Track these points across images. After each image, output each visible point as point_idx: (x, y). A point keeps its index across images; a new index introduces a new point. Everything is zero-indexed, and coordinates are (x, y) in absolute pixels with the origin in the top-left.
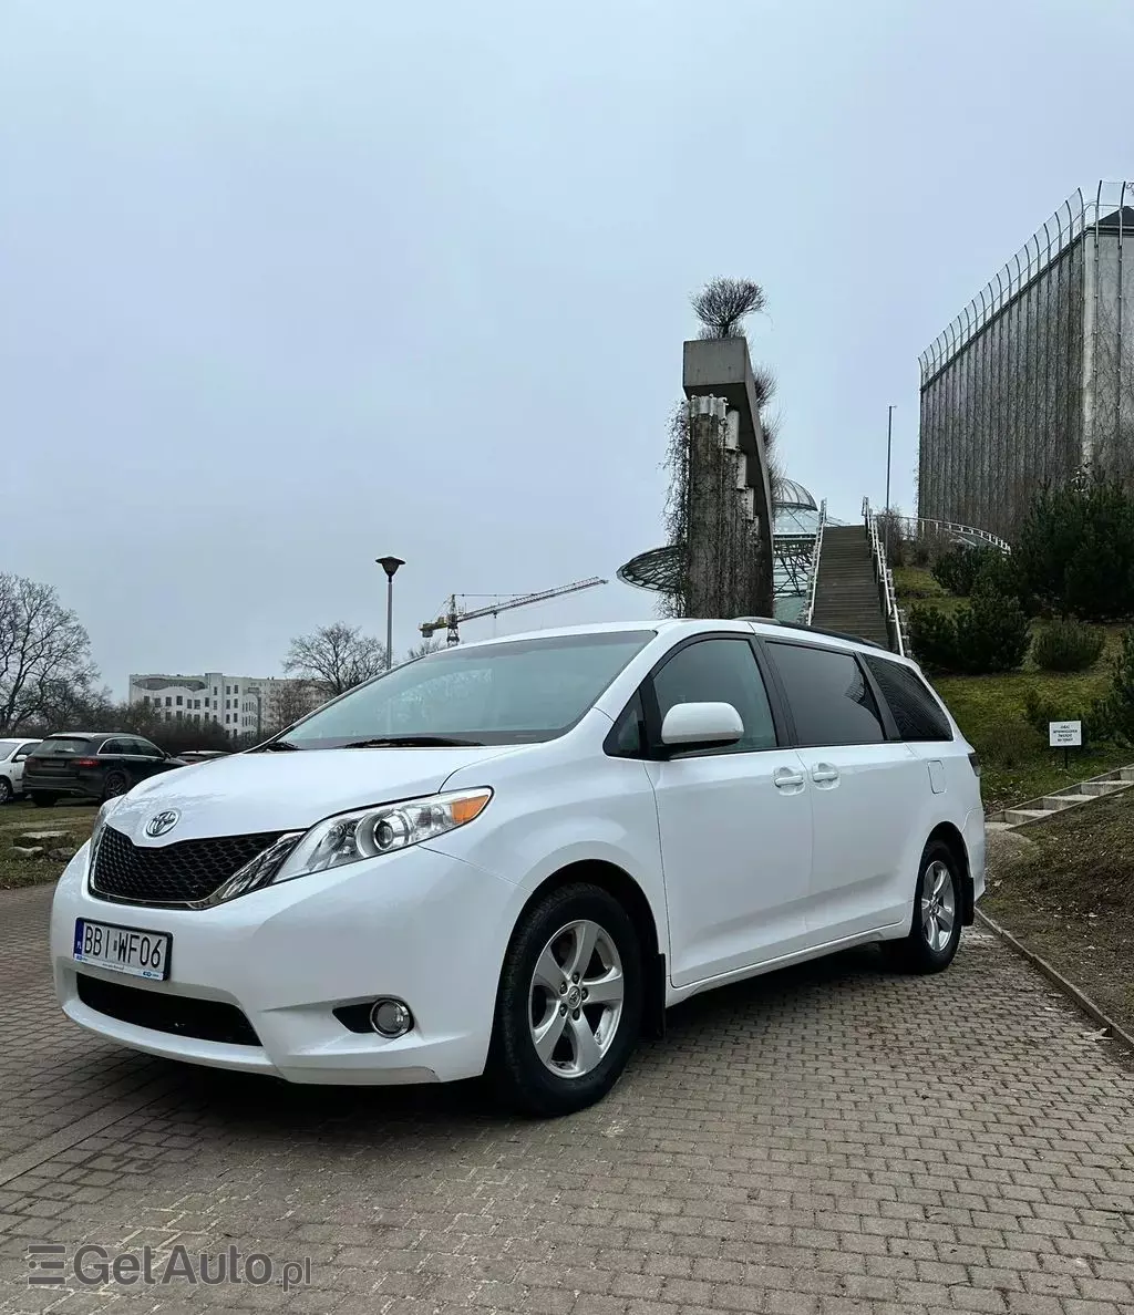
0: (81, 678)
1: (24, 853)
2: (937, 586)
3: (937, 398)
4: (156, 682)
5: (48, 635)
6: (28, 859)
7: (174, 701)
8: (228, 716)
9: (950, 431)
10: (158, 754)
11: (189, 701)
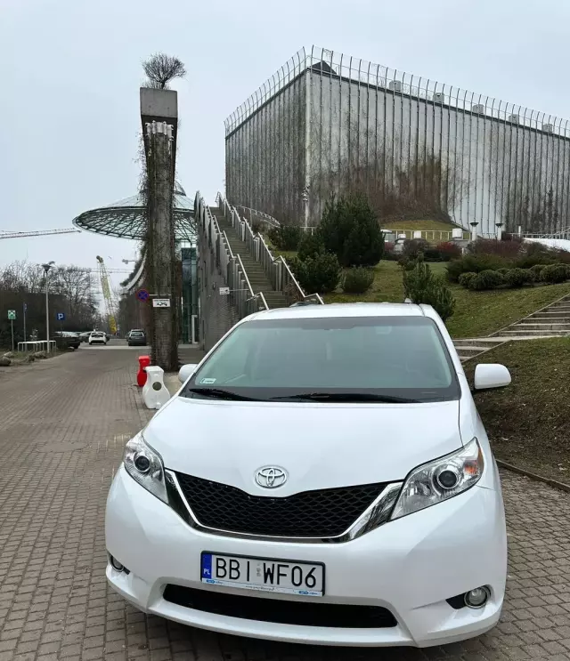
3: (234, 143)
9: (241, 162)
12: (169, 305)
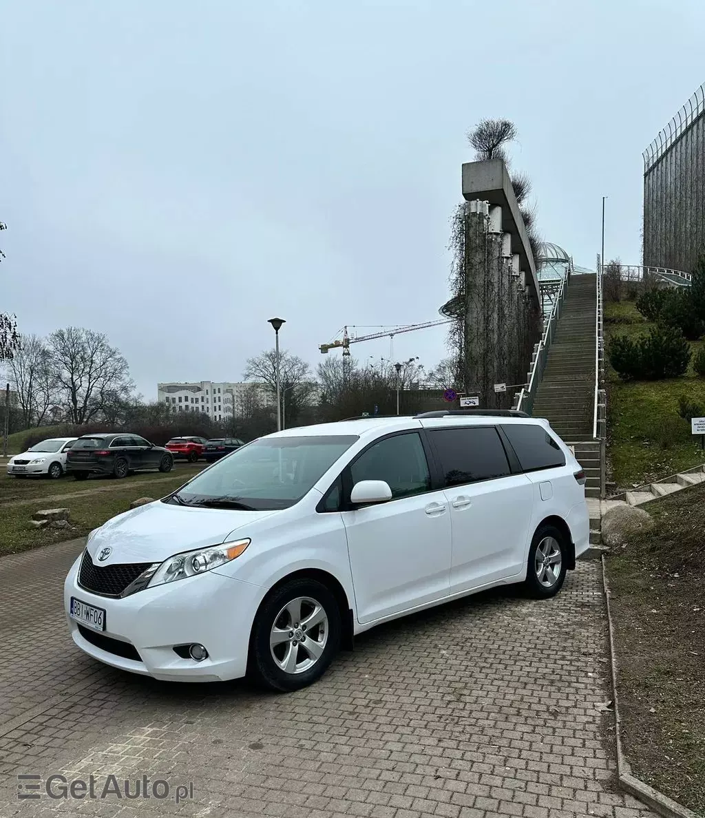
0: (124, 389)
1: (35, 525)
2: (640, 315)
3: (655, 180)
4: (172, 388)
5: (104, 363)
6: (38, 528)
7: (183, 399)
8: (215, 407)
9: (664, 203)
10: (147, 444)
11: (192, 399)
12: (477, 404)
